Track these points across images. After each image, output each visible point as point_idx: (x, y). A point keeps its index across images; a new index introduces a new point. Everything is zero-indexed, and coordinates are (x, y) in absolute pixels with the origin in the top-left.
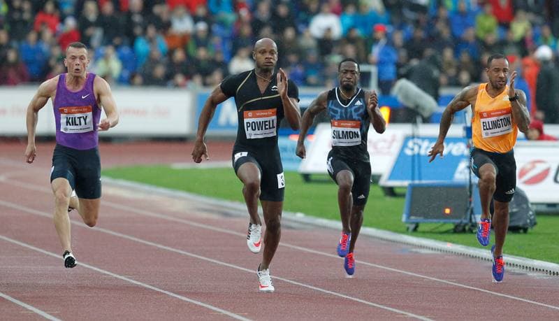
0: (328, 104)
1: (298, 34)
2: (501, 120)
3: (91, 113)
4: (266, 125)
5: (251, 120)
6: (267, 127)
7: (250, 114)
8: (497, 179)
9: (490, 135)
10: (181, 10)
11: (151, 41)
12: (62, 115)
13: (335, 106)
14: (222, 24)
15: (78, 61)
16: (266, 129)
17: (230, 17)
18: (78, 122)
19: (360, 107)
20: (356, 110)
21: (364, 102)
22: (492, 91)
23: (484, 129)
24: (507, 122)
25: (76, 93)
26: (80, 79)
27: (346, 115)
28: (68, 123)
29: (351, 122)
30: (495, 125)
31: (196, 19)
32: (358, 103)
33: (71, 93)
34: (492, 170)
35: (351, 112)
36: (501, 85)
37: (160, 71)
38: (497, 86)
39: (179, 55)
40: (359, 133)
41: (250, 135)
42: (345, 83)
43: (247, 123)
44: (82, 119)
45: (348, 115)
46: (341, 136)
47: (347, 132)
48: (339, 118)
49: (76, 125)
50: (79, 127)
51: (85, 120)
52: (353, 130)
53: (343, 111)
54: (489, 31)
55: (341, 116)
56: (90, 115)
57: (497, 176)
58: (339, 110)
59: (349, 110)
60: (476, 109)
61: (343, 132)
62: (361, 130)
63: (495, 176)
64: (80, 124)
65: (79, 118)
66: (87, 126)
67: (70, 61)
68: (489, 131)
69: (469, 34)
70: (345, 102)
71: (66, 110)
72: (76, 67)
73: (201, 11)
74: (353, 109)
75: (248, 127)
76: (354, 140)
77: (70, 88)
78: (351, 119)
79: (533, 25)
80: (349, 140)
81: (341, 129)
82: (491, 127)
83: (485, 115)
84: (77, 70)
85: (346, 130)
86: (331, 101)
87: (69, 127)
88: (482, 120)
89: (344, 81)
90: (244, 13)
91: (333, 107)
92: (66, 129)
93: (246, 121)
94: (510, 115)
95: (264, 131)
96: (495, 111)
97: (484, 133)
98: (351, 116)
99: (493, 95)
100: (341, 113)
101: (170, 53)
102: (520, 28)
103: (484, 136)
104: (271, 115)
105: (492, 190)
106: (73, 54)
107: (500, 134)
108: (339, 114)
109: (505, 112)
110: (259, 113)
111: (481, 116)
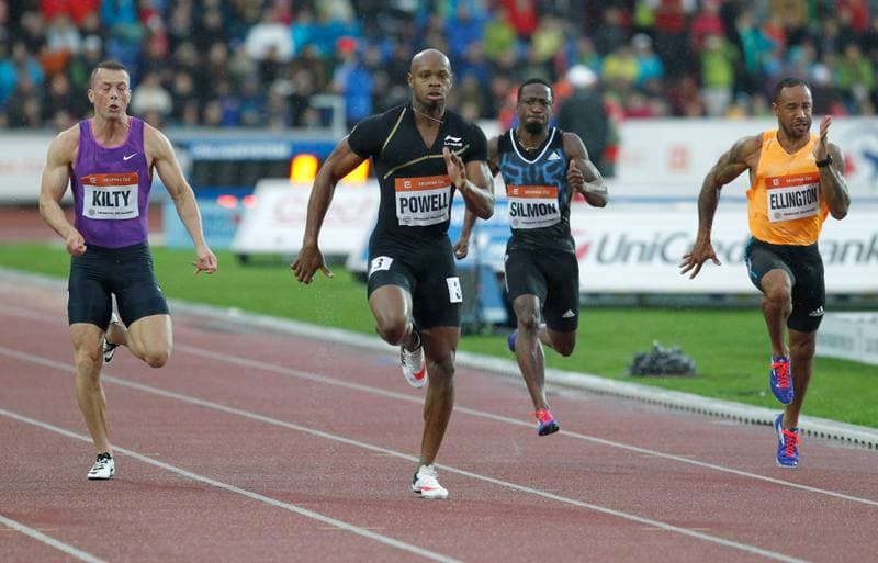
0: (501, 159)
1: (230, 54)
2: (804, 192)
3: (137, 186)
4: (434, 203)
5: (408, 195)
6: (436, 206)
7: (407, 183)
8: (793, 295)
9: (783, 218)
10: (61, 20)
11: (19, 65)
12: (86, 187)
13: (513, 163)
14: (122, 39)
15: (114, 92)
16: (434, 209)
17: (133, 30)
18: (112, 199)
19: (557, 163)
20: (551, 169)
21: (564, 154)
22: (786, 141)
23: (773, 208)
24: (812, 196)
25: (112, 151)
26: (117, 125)
27: (533, 178)
28: (96, 201)
29: (541, 188)
30: (792, 200)
31: (84, 34)
32: (554, 157)
33: (103, 149)
34: (783, 280)
35: (541, 172)
36: (801, 131)
37: (32, 108)
38: (794, 132)
39: (60, 86)
40: (557, 207)
41: (407, 220)
42: (529, 120)
43: (402, 199)
44: (120, 196)
45: (537, 177)
46: (525, 212)
47: (535, 205)
48: (520, 182)
49: (109, 205)
50: (114, 209)
51: (126, 197)
52: (546, 201)
53: (528, 170)
54: (502, 46)
55: (525, 180)
56: (134, 189)
57: (793, 289)
58: (520, 170)
59: (537, 169)
60: (760, 171)
61: (529, 205)
62: (559, 201)
63: (789, 291)
64: (117, 205)
65: (116, 194)
66: (129, 208)
67: (101, 92)
68: (782, 211)
69: (474, 52)
70: (530, 156)
71: (93, 179)
72: (111, 102)
73: (91, 21)
74: (545, 167)
75: (402, 206)
76: (549, 217)
77: (100, 141)
78: (542, 183)
79: (567, 37)
80: (541, 218)
81: (524, 201)
82: (785, 203)
83: (776, 182)
84: (114, 106)
85: (533, 201)
86: (505, 155)
87: (97, 208)
88: (771, 192)
89: (529, 117)
90: (155, 24)
91: (510, 165)
92: (92, 212)
93: (399, 195)
94: (817, 185)
95: (431, 213)
96: (793, 177)
97: (771, 213)
98: (542, 178)
99: (788, 147)
100: (524, 174)
101: (47, 81)
102: (547, 42)
103: (772, 219)
104: (443, 186)
105: (786, 313)
106: (107, 81)
107: (799, 216)
108: (520, 176)
109: (810, 178)
110: (422, 182)
111: (769, 183)
